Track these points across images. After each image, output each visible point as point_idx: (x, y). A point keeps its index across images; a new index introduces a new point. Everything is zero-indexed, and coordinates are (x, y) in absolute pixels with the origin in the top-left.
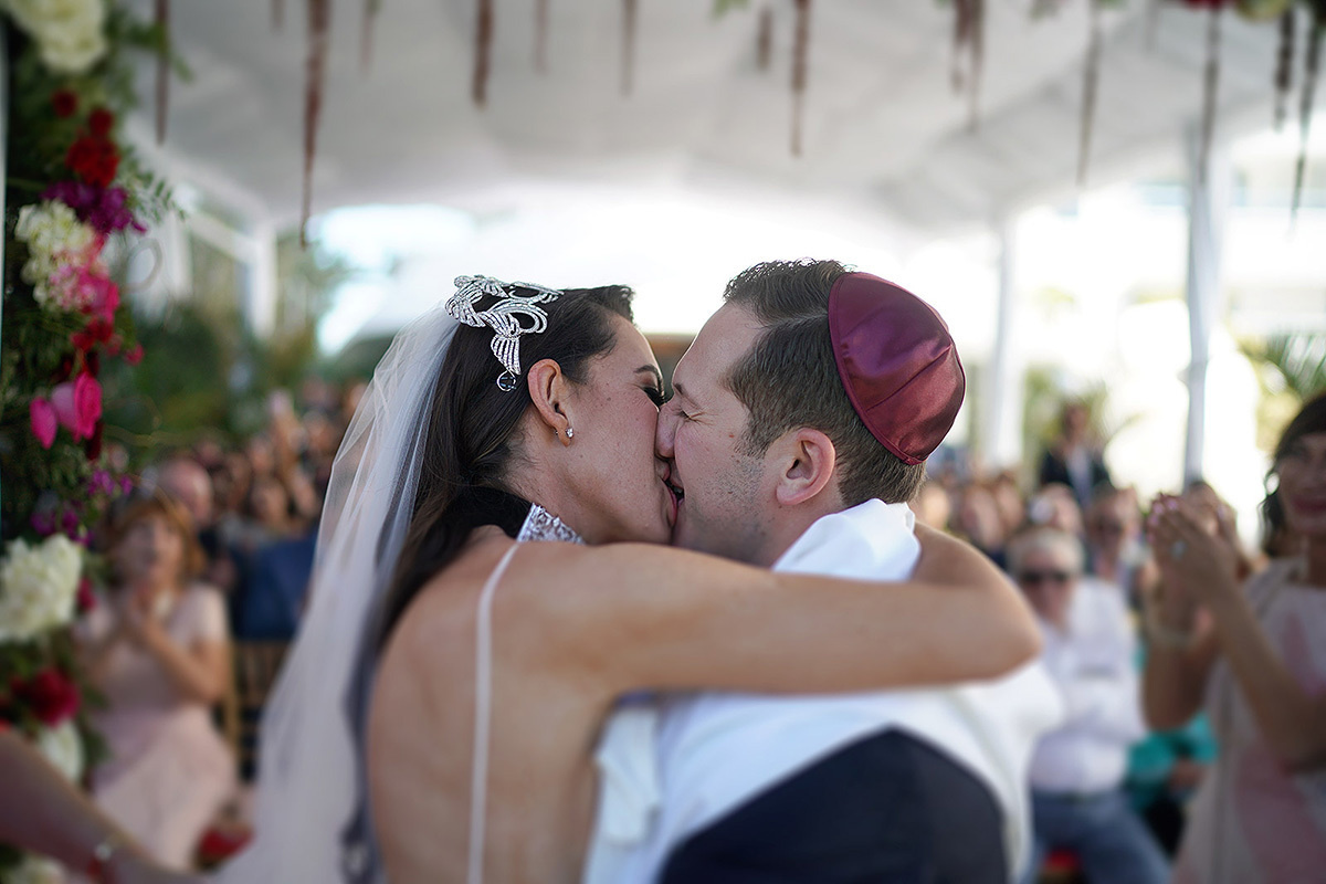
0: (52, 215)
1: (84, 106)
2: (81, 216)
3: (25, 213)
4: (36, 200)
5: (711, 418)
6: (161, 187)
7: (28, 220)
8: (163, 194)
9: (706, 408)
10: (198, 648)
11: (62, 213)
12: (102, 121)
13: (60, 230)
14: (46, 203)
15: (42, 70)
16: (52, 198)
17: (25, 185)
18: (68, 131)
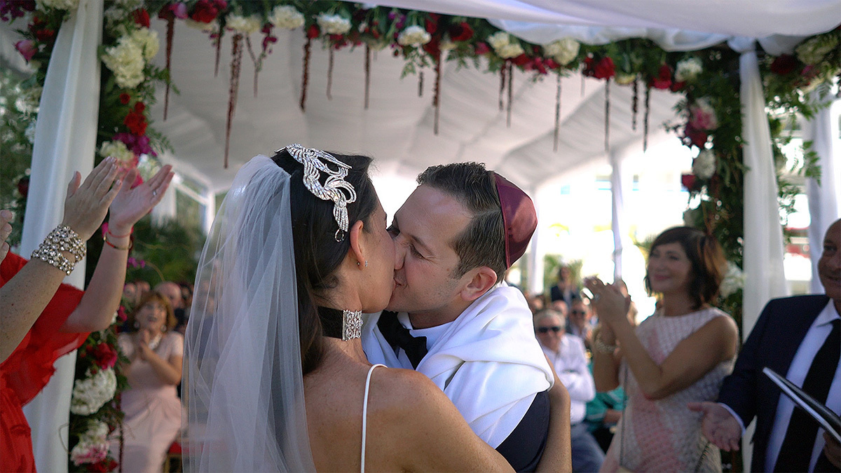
0: (117, 146)
1: (132, 102)
2: (129, 147)
3: (105, 144)
4: (111, 140)
5: (439, 260)
6: (165, 139)
7: (106, 148)
8: (165, 143)
9: (437, 255)
10: (171, 360)
11: (121, 145)
12: (140, 107)
13: (120, 153)
14: (114, 141)
15: (116, 86)
16: (116, 139)
17: (105, 134)
18: (125, 111)
